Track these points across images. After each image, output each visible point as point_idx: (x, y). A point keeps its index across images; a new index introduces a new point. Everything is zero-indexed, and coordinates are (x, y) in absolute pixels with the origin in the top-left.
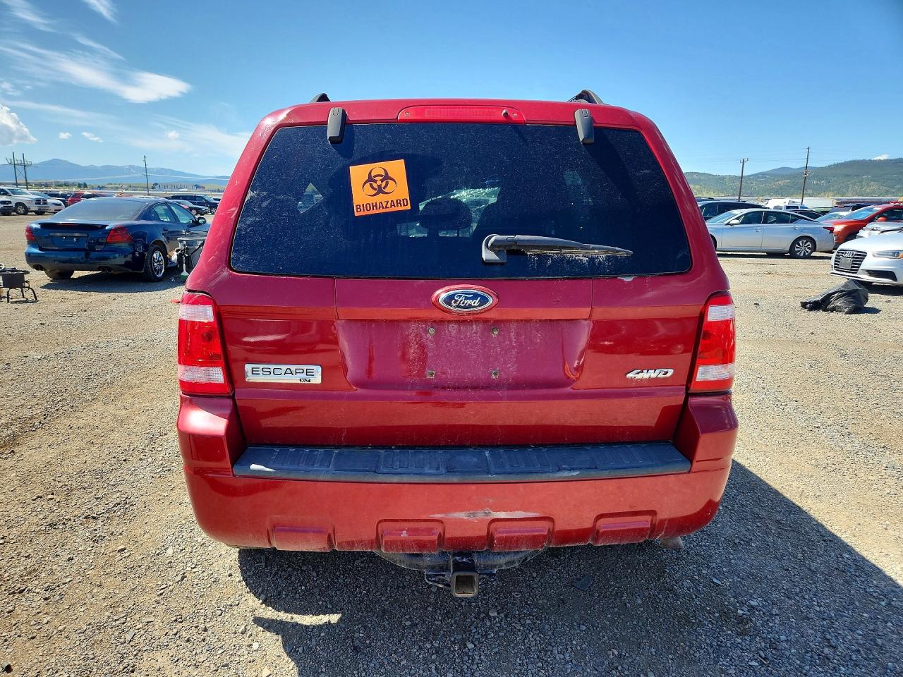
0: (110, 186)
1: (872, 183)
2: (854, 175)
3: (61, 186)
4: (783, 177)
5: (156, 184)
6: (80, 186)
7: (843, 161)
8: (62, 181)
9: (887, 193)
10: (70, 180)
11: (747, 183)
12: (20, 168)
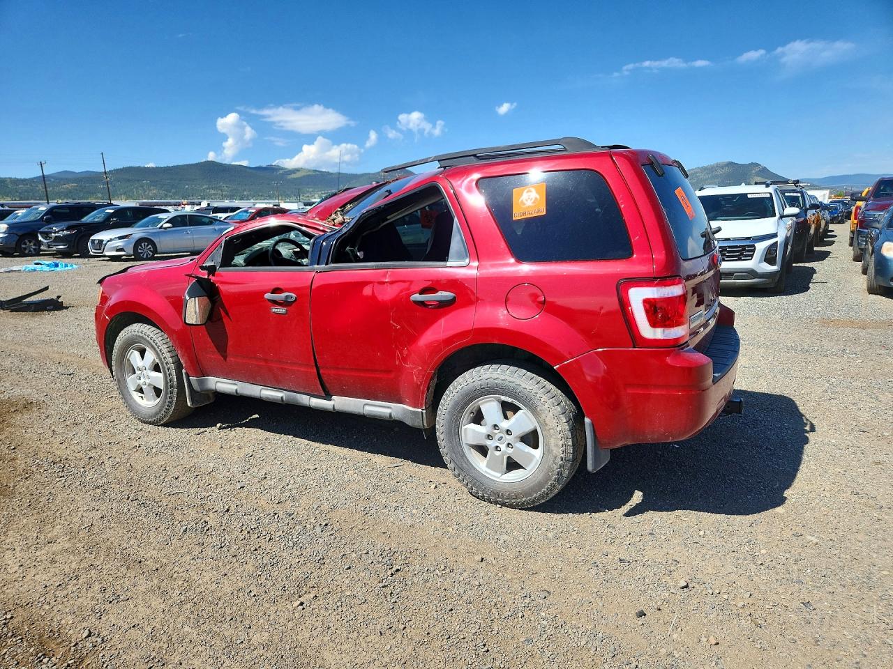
1: (152, 188)
2: (135, 180)
4: (68, 181)
7: (122, 167)
9: (166, 196)
11: (31, 186)
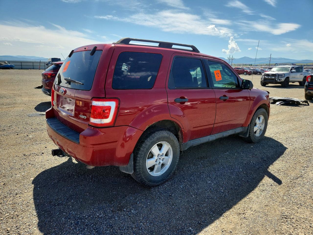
0: (260, 65)
3: (244, 65)
5: (276, 64)
6: (250, 65)
8: (245, 63)
10: (247, 63)
12: (231, 60)
